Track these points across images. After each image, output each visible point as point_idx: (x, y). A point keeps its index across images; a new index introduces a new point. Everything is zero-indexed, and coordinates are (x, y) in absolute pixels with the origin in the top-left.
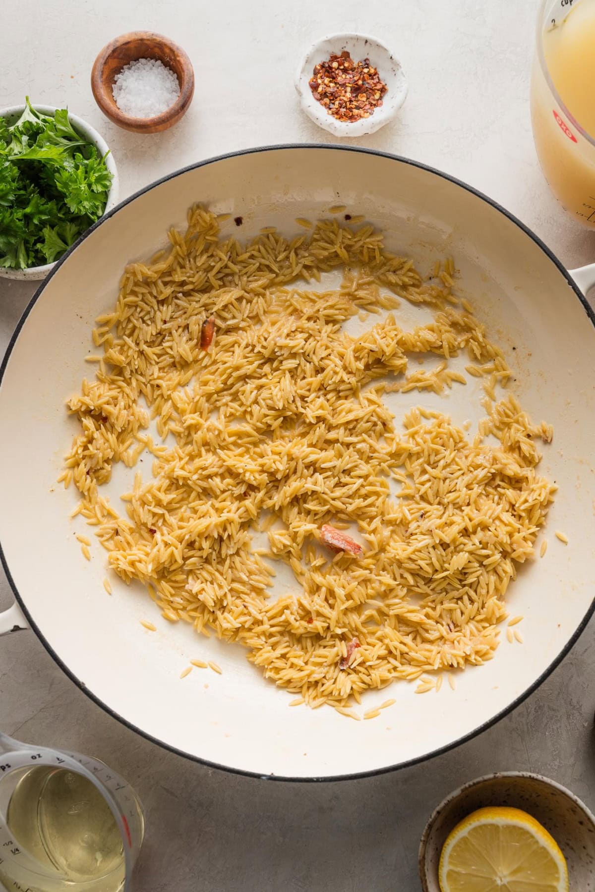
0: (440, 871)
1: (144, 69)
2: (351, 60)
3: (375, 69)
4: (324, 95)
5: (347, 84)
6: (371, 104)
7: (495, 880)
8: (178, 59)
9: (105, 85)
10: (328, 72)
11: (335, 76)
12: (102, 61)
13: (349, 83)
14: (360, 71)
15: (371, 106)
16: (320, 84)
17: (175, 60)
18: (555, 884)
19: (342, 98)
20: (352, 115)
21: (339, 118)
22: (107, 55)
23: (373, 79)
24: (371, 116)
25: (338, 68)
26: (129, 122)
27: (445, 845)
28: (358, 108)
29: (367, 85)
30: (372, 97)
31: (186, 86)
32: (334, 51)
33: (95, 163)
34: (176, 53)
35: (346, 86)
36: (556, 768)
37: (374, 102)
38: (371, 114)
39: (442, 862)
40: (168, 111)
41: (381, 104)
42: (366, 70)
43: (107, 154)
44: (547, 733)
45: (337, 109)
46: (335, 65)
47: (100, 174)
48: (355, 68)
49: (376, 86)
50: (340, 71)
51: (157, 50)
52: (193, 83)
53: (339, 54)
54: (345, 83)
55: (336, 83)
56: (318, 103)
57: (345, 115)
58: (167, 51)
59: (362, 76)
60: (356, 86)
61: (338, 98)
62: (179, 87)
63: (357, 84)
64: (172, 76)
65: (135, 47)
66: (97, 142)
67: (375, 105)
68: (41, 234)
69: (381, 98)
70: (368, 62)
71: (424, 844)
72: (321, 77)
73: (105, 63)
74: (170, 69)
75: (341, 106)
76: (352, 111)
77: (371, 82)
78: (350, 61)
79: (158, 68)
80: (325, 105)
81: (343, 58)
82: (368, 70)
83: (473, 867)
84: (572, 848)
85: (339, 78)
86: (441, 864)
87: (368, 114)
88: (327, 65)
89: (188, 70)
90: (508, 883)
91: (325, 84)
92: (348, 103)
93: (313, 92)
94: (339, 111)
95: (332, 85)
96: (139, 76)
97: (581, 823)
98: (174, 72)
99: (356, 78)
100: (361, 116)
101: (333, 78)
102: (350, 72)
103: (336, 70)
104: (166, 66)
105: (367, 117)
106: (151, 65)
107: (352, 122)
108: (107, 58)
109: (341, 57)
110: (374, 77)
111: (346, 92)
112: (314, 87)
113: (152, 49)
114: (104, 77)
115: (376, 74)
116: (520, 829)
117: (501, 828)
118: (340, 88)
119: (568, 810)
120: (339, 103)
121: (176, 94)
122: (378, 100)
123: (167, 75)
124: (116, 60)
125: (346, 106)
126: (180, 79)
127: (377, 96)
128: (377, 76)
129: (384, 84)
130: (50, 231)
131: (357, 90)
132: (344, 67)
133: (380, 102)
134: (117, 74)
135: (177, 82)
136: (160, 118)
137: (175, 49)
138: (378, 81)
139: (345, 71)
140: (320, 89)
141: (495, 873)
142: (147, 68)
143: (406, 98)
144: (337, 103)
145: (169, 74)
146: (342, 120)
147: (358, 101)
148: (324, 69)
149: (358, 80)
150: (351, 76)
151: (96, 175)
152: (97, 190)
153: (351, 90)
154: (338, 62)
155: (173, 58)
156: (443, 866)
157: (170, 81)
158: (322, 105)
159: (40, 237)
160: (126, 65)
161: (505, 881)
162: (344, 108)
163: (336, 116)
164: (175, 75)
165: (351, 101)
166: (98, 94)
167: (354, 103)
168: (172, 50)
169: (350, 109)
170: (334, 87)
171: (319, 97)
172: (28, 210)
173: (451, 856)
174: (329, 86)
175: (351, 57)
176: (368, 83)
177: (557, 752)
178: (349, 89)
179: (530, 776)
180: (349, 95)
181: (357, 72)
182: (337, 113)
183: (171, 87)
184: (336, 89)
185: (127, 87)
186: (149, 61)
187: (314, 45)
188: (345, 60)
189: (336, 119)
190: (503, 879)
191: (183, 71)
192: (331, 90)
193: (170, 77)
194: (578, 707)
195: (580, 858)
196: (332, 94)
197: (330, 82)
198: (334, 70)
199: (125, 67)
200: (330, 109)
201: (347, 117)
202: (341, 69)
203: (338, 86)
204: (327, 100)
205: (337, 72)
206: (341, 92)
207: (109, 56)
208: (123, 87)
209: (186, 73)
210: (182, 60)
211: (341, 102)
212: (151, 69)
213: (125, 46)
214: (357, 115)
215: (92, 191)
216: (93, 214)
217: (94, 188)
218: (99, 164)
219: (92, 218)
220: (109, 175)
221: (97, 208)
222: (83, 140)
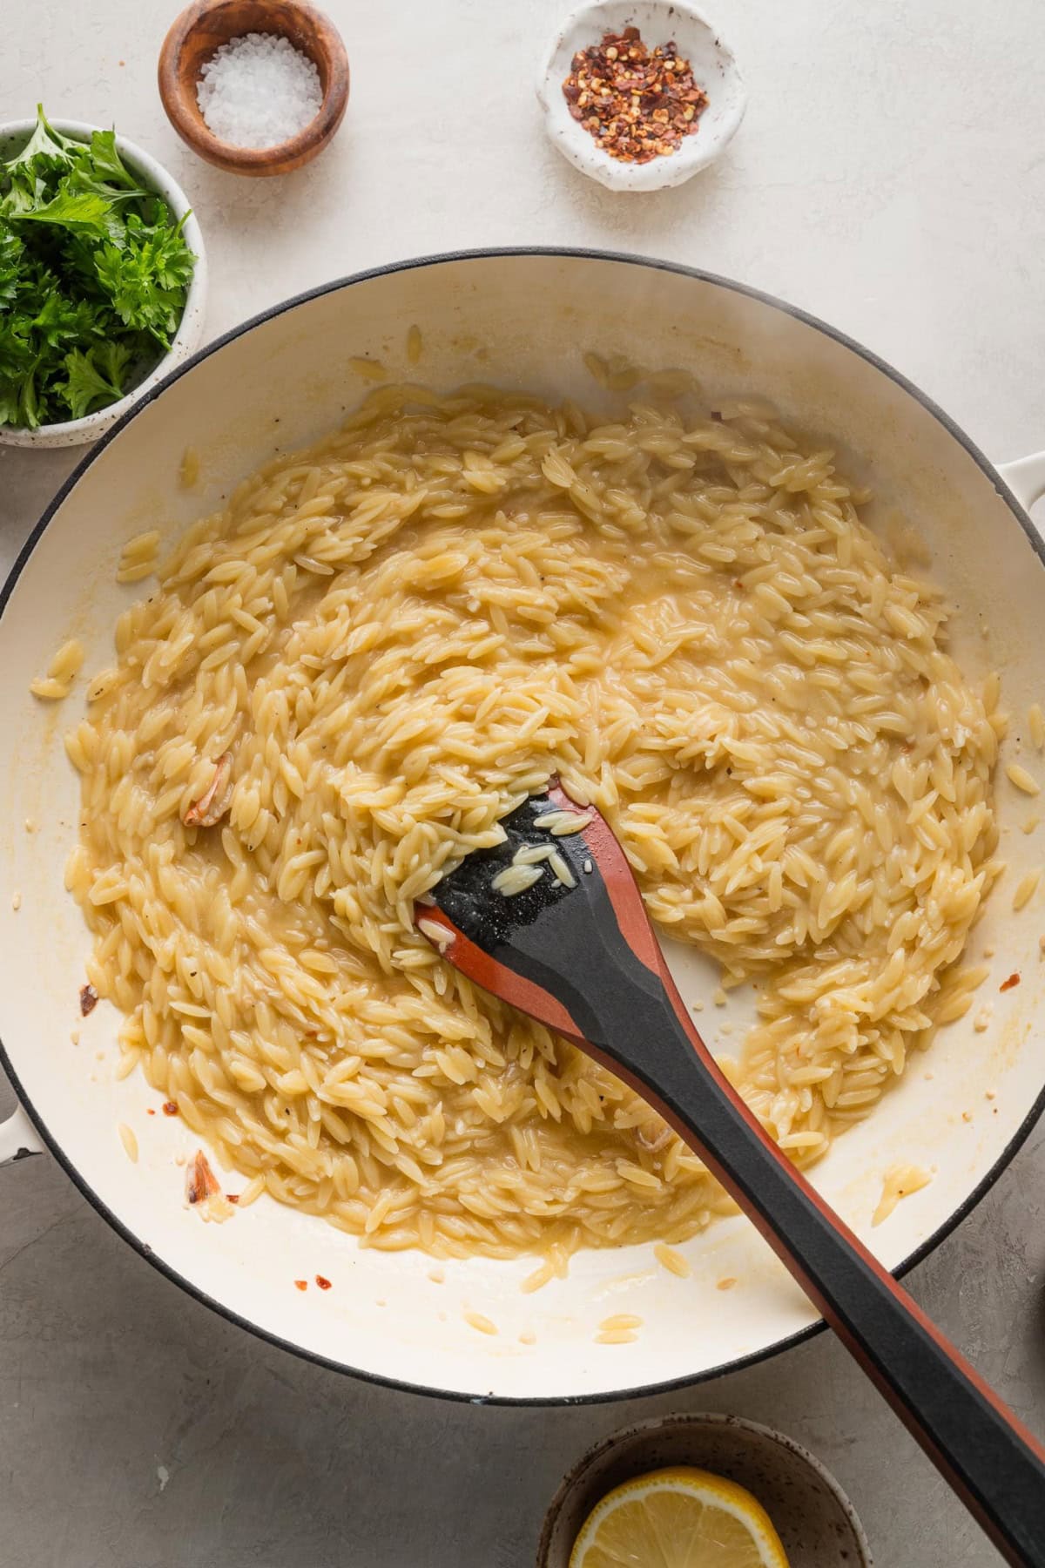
1: (257, 54)
2: (641, 44)
3: (687, 63)
4: (589, 110)
5: (633, 91)
6: (677, 130)
8: (320, 37)
9: (183, 82)
10: (599, 67)
11: (610, 74)
12: (179, 38)
13: (637, 89)
14: (657, 65)
15: (677, 133)
16: (582, 90)
17: (314, 38)
19: (622, 116)
20: (641, 150)
21: (617, 156)
22: (188, 28)
23: (681, 81)
24: (676, 153)
25: (618, 60)
26: (227, 156)
28: (651, 136)
29: (670, 94)
30: (679, 116)
31: (334, 90)
32: (611, 27)
34: (316, 26)
35: (632, 94)
36: (975, 1355)
37: (682, 126)
38: (676, 148)
40: (299, 136)
41: (696, 130)
42: (669, 65)
43: (187, 216)
45: (613, 137)
46: (612, 53)
47: (172, 254)
48: (648, 60)
49: (686, 95)
50: (621, 66)
51: (280, 19)
52: (347, 84)
53: (620, 32)
54: (630, 88)
55: (612, 89)
56: (578, 126)
57: (627, 149)
58: (300, 20)
59: (661, 77)
60: (650, 95)
61: (616, 118)
62: (320, 90)
63: (651, 91)
64: (308, 67)
65: (240, 12)
66: (168, 193)
67: (683, 131)
68: (62, 364)
69: (695, 118)
70: (673, 49)
72: (586, 77)
73: (185, 43)
74: (305, 55)
75: (620, 132)
76: (640, 143)
77: (678, 87)
78: (640, 47)
79: (282, 52)
80: (591, 129)
81: (628, 41)
82: (673, 63)
85: (619, 79)
87: (671, 147)
88: (596, 54)
89: (337, 59)
91: (592, 90)
92: (634, 127)
93: (569, 104)
94: (617, 141)
95: (605, 91)
96: (246, 66)
98: (313, 60)
99: (650, 80)
100: (657, 153)
101: (608, 80)
102: (640, 67)
103: (613, 62)
104: (297, 48)
105: (670, 154)
106: (269, 46)
107: (640, 164)
108: (188, 34)
109: (624, 39)
110: (684, 78)
111: (630, 105)
112: (572, 95)
113: (271, 16)
114: (183, 69)
115: (687, 71)
118: (620, 97)
120: (618, 127)
121: (315, 103)
122: (689, 122)
123: (299, 67)
124: (204, 36)
125: (630, 133)
126: (322, 73)
127: (688, 115)
128: (689, 76)
129: (701, 91)
130: (79, 358)
131: (651, 102)
132: (629, 57)
133: (693, 125)
134: (207, 62)
135: (317, 79)
136: (284, 149)
137: (314, 18)
138: (690, 85)
139: (630, 65)
140: (583, 99)
142: (262, 51)
143: (741, 120)
144: (613, 125)
145: (303, 63)
146: (622, 158)
147: (652, 123)
148: (591, 61)
149: (653, 84)
150: (642, 76)
152: (167, 285)
153: (641, 102)
154: (617, 47)
155: (310, 34)
157: (305, 80)
158: (586, 129)
159: (61, 371)
160: (223, 44)
162: (625, 136)
163: (611, 151)
164: (314, 66)
165: (639, 123)
166: (171, 101)
167: (646, 127)
168: (308, 20)
169: (638, 139)
170: (608, 96)
171: (579, 113)
172: (40, 321)
174: (600, 94)
175: (643, 38)
176: (672, 90)
177: (978, 1327)
178: (636, 100)
180: (635, 111)
181: (652, 68)
182: (613, 146)
183: (307, 89)
184: (612, 100)
185: (223, 87)
186: (265, 38)
187: (573, 15)
188: (631, 43)
189: (612, 156)
191: (330, 61)
192: (602, 101)
193: (305, 69)
194: (1018, 1247)
196: (604, 109)
197: (602, 85)
198: (609, 63)
199: (221, 48)
200: (600, 137)
201: (630, 153)
202: (623, 62)
203: (616, 93)
204: (594, 120)
205: (615, 67)
206: (622, 106)
207: (192, 29)
208: (217, 87)
209: (334, 66)
210: (328, 40)
211: (621, 124)
212: (269, 53)
213: (222, 11)
214: (651, 150)
215: (159, 285)
216: (159, 327)
217: (162, 280)
218: (172, 237)
219: (158, 335)
220: (190, 256)
221: (167, 317)
222: (142, 188)
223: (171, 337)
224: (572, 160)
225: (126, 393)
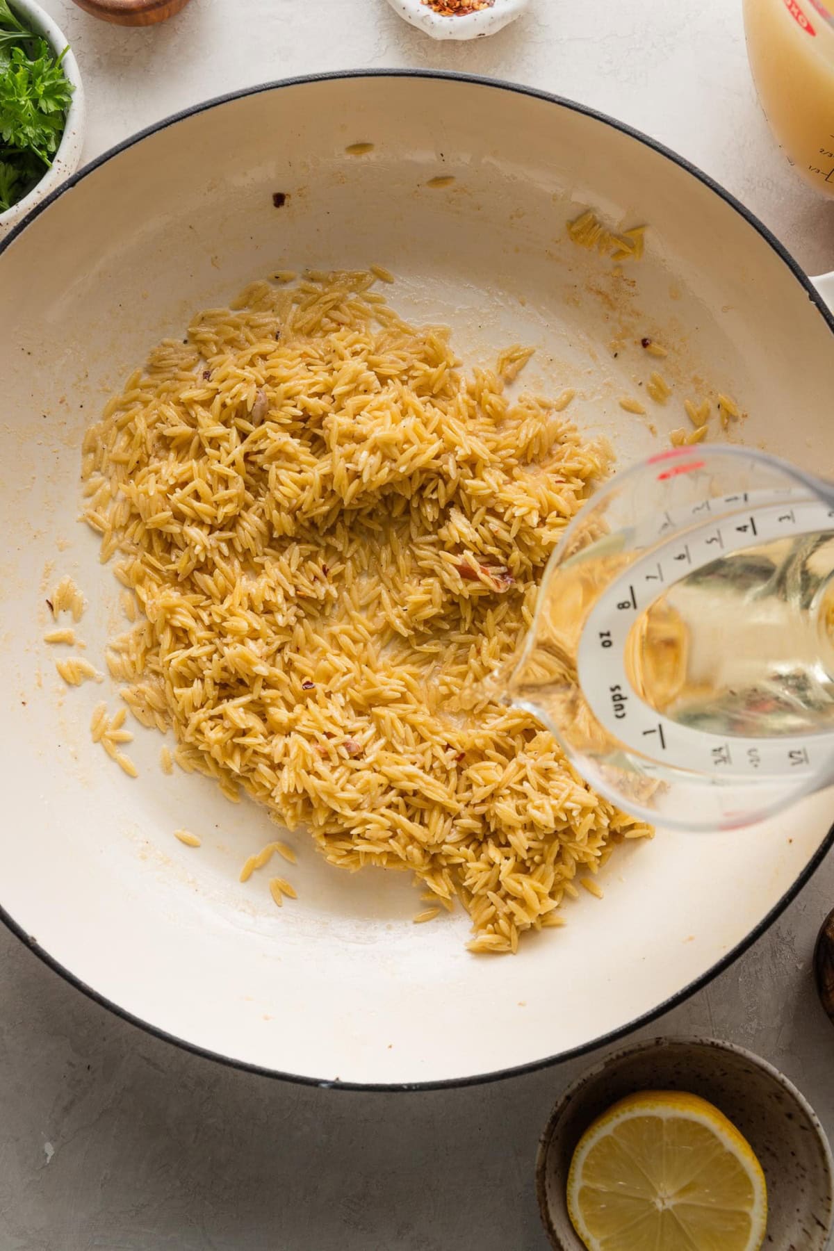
0: (569, 1188)
7: (654, 1203)
18: (747, 1209)
20: (460, 6)
21: (440, 11)
24: (490, 9)
27: (578, 1148)
33: (45, 65)
36: (753, 1032)
38: (490, 5)
39: (572, 1175)
43: (65, 51)
44: (740, 980)
47: (51, 82)
57: (448, 5)
66: (49, 33)
71: (544, 1146)
83: (621, 1183)
84: (774, 1155)
86: (570, 1177)
90: (674, 1206)
97: (790, 1116)
100: (474, 9)
105: (485, 10)
107: (459, 17)
116: (695, 1124)
117: (665, 1123)
119: (770, 1097)
141: (655, 1193)
146: (444, 13)
151: (47, 84)
156: (573, 1180)
161: (670, 1204)
163: (434, 7)
173: (586, 1166)
177: (754, 1008)
179: (713, 1043)
182: (436, 2)
189: (435, 11)
190: (666, 1201)
194: (789, 939)
195: (787, 1171)
201: (452, 9)
214: (468, 7)
215: (40, 110)
216: (41, 147)
217: (43, 104)
218: (52, 66)
219: (40, 153)
220: (68, 86)
221: (48, 138)
222: (27, 30)
223: (52, 156)
224: (401, 13)
225: (11, 205)
